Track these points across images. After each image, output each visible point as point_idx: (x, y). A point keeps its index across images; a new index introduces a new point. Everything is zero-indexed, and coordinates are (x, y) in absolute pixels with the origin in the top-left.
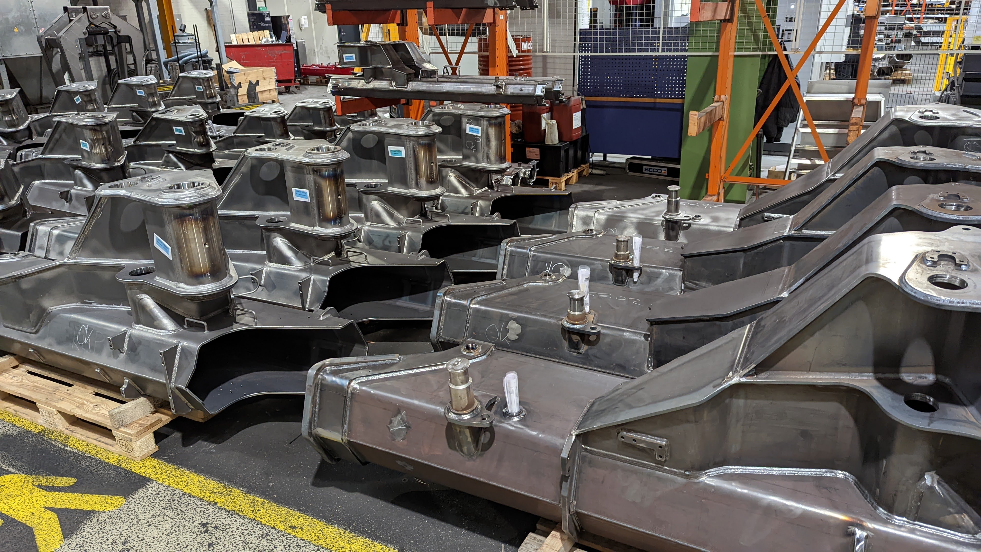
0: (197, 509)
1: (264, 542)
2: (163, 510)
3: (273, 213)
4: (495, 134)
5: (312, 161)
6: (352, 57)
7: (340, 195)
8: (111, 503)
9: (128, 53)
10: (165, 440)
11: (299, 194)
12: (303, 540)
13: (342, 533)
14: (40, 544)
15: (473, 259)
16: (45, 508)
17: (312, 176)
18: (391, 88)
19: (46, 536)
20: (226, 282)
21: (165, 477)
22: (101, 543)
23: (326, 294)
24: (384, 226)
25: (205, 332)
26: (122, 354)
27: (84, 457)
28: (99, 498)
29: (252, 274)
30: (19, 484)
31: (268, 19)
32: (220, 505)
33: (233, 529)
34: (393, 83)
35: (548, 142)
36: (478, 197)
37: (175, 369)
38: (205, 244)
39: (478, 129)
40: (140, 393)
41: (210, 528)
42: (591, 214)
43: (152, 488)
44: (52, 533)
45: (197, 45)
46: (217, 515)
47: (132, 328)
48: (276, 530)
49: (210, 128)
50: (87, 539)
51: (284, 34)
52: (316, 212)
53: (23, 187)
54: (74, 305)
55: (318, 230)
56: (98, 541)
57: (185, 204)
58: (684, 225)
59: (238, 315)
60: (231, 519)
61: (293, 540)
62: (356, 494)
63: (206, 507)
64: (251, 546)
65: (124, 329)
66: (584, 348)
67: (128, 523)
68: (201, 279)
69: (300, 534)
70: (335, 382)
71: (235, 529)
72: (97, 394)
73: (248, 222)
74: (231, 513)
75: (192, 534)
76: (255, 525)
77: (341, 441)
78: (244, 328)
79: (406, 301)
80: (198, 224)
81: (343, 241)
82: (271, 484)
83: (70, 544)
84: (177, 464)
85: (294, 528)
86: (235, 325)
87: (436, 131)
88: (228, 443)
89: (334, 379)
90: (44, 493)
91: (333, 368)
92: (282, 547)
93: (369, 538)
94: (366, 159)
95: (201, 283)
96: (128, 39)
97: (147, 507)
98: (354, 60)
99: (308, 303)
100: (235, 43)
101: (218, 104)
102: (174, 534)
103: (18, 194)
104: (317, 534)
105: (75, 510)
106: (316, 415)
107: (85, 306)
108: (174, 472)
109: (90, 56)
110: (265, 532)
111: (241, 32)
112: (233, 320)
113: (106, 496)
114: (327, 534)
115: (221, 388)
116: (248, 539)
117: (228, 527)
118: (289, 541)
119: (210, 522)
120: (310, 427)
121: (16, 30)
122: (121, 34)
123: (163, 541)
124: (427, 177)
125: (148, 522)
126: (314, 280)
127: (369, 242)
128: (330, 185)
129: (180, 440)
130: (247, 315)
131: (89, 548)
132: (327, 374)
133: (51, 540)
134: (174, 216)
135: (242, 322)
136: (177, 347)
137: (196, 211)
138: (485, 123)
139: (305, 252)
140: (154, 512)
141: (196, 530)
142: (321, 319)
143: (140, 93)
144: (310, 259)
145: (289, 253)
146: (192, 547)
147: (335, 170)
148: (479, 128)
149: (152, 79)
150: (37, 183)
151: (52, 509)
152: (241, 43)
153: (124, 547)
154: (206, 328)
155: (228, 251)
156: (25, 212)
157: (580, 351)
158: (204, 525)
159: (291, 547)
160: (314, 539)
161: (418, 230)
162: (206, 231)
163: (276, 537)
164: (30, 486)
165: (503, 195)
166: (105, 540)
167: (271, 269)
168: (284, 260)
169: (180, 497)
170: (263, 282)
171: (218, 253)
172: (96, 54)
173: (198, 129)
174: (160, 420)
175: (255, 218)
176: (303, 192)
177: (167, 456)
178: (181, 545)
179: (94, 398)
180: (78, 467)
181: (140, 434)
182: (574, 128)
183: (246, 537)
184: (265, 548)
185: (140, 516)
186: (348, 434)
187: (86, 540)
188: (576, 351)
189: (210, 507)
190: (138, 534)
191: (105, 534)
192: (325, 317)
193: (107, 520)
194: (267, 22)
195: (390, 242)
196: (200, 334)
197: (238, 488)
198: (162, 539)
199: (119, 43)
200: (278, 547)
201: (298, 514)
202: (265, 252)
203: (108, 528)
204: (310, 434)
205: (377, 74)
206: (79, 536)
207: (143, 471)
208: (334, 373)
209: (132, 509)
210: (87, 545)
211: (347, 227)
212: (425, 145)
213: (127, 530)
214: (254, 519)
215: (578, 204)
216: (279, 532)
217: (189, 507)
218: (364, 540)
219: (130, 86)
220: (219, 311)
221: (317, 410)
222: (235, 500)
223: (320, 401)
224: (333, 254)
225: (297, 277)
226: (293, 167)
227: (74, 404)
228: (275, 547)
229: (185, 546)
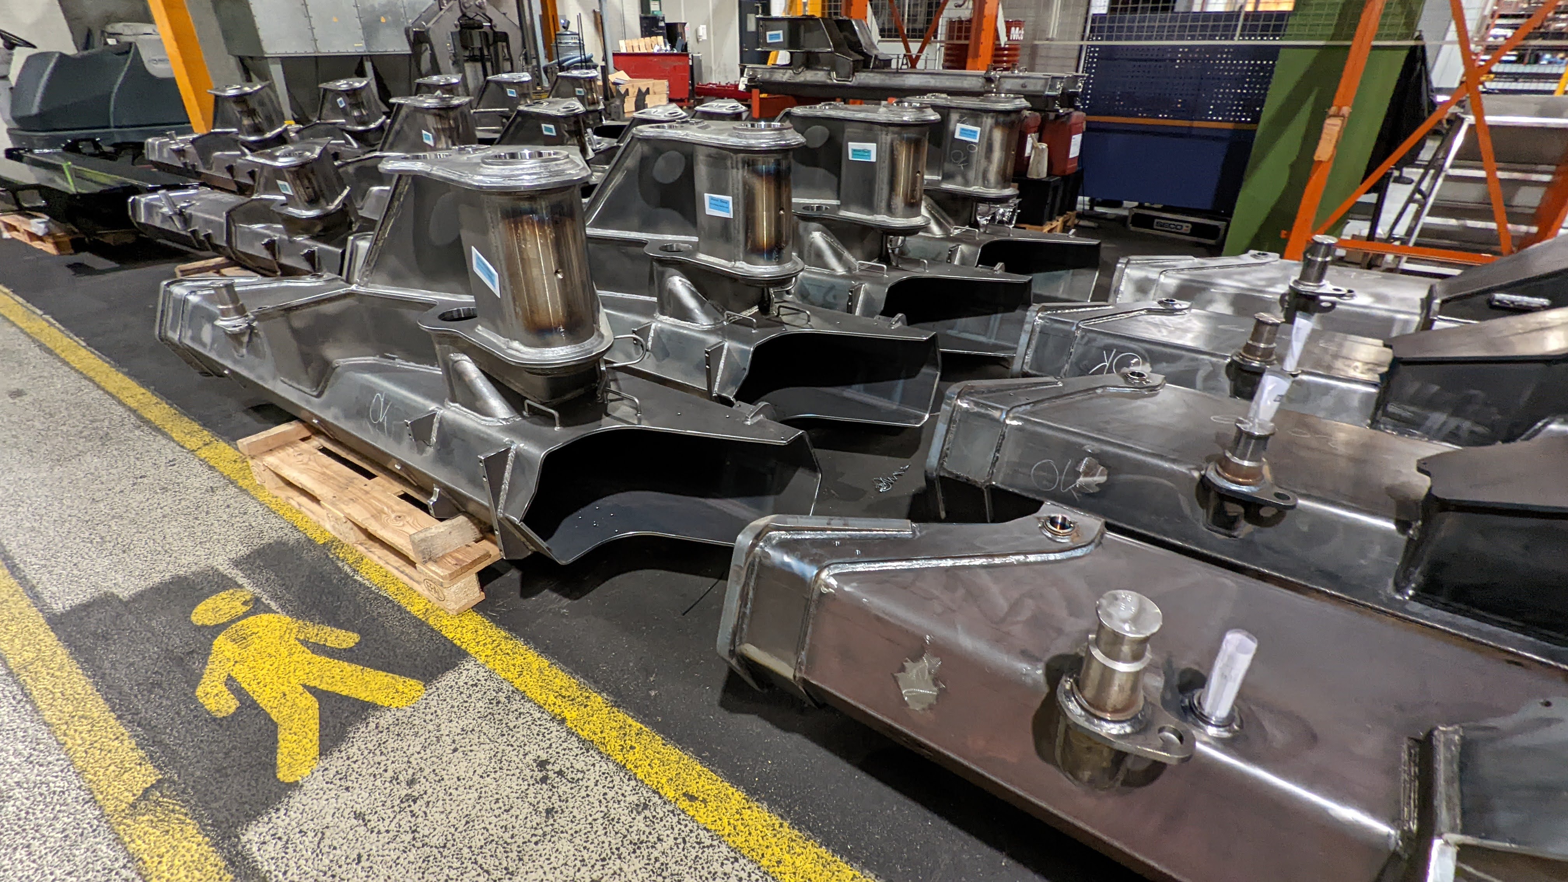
0: (533, 726)
1: (640, 823)
2: (480, 721)
3: (670, 237)
4: (1002, 140)
5: (742, 142)
6: (778, 36)
7: (782, 209)
8: (403, 693)
9: (505, 59)
10: (495, 582)
11: (716, 204)
12: (708, 831)
13: (777, 826)
14: (283, 761)
15: (949, 332)
16: (304, 686)
17: (741, 171)
18: (829, 81)
19: (294, 745)
20: (591, 347)
21: (489, 652)
22: (375, 776)
23: (746, 373)
24: (826, 271)
25: (557, 429)
26: (428, 448)
27: (378, 597)
28: (386, 680)
29: (634, 332)
30: (278, 633)
31: (662, 24)
32: (570, 725)
33: (589, 783)
34: (834, 74)
35: (1033, 174)
36: (958, 240)
37: (505, 487)
38: (557, 272)
39: (975, 132)
40: (458, 509)
41: (551, 774)
42: (1153, 274)
43: (468, 672)
44: (305, 741)
45: (581, 47)
46: (565, 745)
47: (443, 406)
48: (660, 797)
49: (589, 139)
50: (355, 762)
51: (679, 44)
52: (741, 237)
53: (348, 188)
54: (370, 360)
55: (742, 267)
56: (370, 771)
57: (520, 187)
58: (1323, 304)
59: (612, 401)
60: (587, 760)
61: (690, 827)
62: (796, 738)
63: (548, 725)
64: (618, 827)
65: (433, 406)
66: (1245, 529)
67: (422, 739)
68: (549, 337)
69: (704, 816)
70: (789, 565)
71: (591, 783)
72: (405, 497)
73: (633, 250)
74: (587, 745)
75: (520, 781)
76: (625, 781)
77: (791, 677)
78: (618, 426)
79: (858, 391)
80: (544, 231)
81: (771, 291)
82: (653, 693)
83: (326, 769)
84: (510, 630)
85: (692, 798)
86: (605, 419)
87: (932, 118)
88: (590, 599)
89: (786, 559)
90: (309, 655)
91: (784, 535)
92: (671, 842)
93: (827, 846)
94: (807, 165)
95: (548, 345)
96: (504, 37)
97: (456, 709)
98: (781, 40)
99: (717, 384)
100: (623, 51)
101: (600, 112)
102: (493, 775)
103: (340, 198)
104: (732, 821)
105: (347, 698)
106: (746, 621)
107: (386, 362)
108: (503, 646)
109: (467, 61)
110: (642, 801)
111: (631, 39)
112: (601, 411)
113: (397, 677)
114: (750, 822)
115: (580, 514)
116: (612, 811)
117: (580, 776)
118: (683, 827)
119: (552, 760)
120: (733, 642)
121: (383, 20)
122: (497, 30)
123: (474, 789)
124: (905, 195)
125: (454, 741)
126: (729, 350)
127: (803, 295)
128: (768, 190)
129: (518, 585)
130: (625, 402)
131: (355, 785)
132: (774, 547)
133: (300, 756)
134: (502, 213)
135: (616, 414)
136: (508, 451)
137: (543, 205)
138: (989, 121)
139: (714, 302)
140: (466, 722)
141: (527, 772)
142: (749, 423)
143: (511, 93)
144: (722, 314)
145: (691, 303)
146: (518, 812)
147: (778, 163)
148: (978, 129)
149: (526, 77)
150: (375, 189)
151: (313, 691)
152: (630, 51)
153: (409, 791)
154: (557, 421)
155: (601, 293)
156: (351, 223)
157: (1235, 534)
158: (542, 764)
159: (688, 845)
160: (726, 832)
161: (879, 282)
162: (559, 245)
163: (661, 814)
164: (292, 641)
165: (996, 239)
166: (381, 771)
167: (663, 326)
168: (683, 313)
169: (508, 698)
170: (650, 344)
171: (580, 291)
172: (472, 59)
173: (573, 128)
174: (488, 555)
175: (641, 243)
176: (722, 201)
177: (497, 612)
178: (501, 804)
179: (398, 504)
180: (367, 613)
181: (454, 577)
182: (1071, 156)
183: (610, 805)
184: (644, 838)
185: (443, 727)
186: (807, 667)
187: (353, 765)
188: (1227, 532)
189: (554, 727)
190: (435, 767)
191: (383, 758)
192: (756, 420)
193: (391, 728)
194: (662, 28)
195: (835, 297)
196: (546, 429)
197: (600, 693)
198: (471, 783)
199: (495, 42)
200: (665, 839)
201: (698, 767)
202: (655, 299)
203: (390, 744)
204: (732, 653)
205: (810, 61)
206: (343, 754)
207: (458, 636)
208: (785, 546)
209: (433, 709)
210: (353, 778)
211: (788, 265)
212: (909, 141)
213: (419, 753)
214: (624, 766)
215: (1131, 257)
216: (665, 803)
217: (521, 721)
218: (818, 851)
219: (501, 85)
220: (581, 391)
221: (748, 611)
222: (595, 718)
223: (755, 594)
224: (755, 309)
225: (702, 342)
226: (709, 156)
227: (369, 511)
228: (659, 840)
229: (507, 807)
